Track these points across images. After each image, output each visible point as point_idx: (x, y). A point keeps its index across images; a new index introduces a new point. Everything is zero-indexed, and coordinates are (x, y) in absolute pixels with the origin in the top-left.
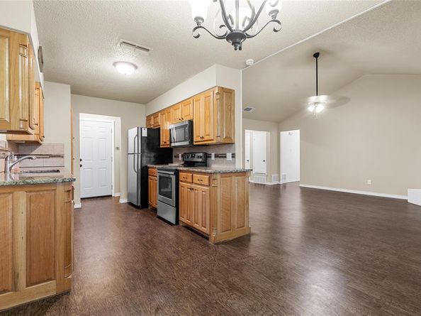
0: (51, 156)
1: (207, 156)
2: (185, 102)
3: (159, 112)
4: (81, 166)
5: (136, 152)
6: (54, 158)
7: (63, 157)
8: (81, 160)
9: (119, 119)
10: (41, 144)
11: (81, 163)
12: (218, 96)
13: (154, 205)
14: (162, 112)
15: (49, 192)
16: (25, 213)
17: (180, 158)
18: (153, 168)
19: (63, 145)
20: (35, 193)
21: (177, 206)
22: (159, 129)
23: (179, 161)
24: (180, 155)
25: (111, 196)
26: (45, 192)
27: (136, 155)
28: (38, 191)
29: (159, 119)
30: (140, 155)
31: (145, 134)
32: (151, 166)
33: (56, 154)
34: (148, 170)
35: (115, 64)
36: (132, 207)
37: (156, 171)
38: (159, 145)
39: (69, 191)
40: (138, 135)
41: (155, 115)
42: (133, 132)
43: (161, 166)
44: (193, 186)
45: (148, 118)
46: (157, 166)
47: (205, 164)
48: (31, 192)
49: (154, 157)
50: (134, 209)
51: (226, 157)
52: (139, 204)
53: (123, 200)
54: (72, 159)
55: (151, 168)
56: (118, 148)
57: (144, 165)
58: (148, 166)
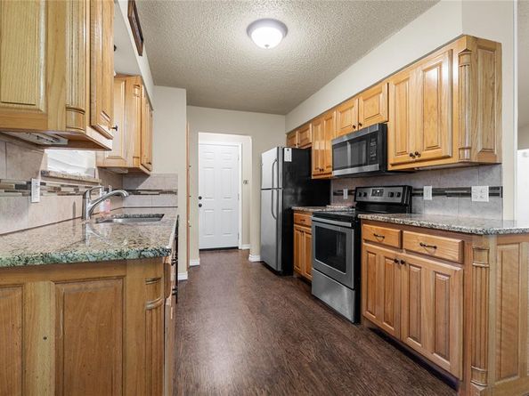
0: (162, 192)
1: (412, 193)
2: (367, 94)
3: (309, 122)
4: (200, 206)
5: (276, 186)
6: (165, 196)
7: (176, 193)
8: (200, 198)
9: (249, 139)
10: (148, 175)
11: (200, 202)
12: (465, 59)
13: (304, 273)
14: (315, 121)
15: (108, 283)
16: (51, 338)
17: (346, 196)
18: (303, 212)
19: (177, 177)
20: (76, 286)
21: (357, 289)
22: (309, 150)
23: (342, 201)
24: (345, 192)
25: (237, 248)
26: (100, 284)
27: (275, 191)
28: (84, 280)
29: (310, 134)
30: (281, 191)
31: (288, 157)
32: (300, 208)
33: (167, 188)
34: (292, 215)
35: (249, 29)
36: (268, 271)
37: (308, 217)
38: (310, 174)
39: (156, 280)
40: (277, 160)
41: (303, 128)
42: (269, 157)
43: (318, 210)
44: (403, 255)
45: (291, 135)
46: (311, 210)
47: (405, 208)
48: (66, 282)
49: (302, 194)
50: (272, 275)
51: (469, 195)
52: (279, 269)
53: (254, 258)
54: (188, 196)
55: (298, 211)
56: (246, 182)
57: (288, 205)
58: (294, 208)
